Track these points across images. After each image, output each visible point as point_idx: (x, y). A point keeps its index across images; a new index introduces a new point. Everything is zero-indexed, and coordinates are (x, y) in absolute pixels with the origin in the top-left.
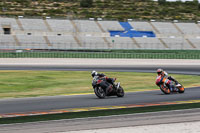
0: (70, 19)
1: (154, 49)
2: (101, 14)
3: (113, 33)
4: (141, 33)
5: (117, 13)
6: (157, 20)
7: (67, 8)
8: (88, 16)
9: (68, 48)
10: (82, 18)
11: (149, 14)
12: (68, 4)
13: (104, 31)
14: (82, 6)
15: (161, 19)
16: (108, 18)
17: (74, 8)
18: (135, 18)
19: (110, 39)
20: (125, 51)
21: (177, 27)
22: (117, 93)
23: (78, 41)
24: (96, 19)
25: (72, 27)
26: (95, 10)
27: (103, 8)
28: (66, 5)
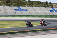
0: (3, 6)
1: (27, 14)
2: (12, 5)
3: (15, 10)
4: (23, 10)
5: (17, 4)
6: (28, 6)
7: (2, 3)
8: (8, 5)
9: (3, 14)
10: (7, 6)
11: (26, 5)
12: (3, 2)
13: (13, 10)
14: (7, 2)
15: (29, 6)
16: (14, 6)
17: (4, 3)
18: (22, 6)
19: (15, 12)
20: (19, 15)
21: (34, 8)
22: (32, 26)
23: (5, 12)
24: (11, 6)
25: (4, 8)
26: (10, 3)
27: (13, 3)
28: (2, 2)
